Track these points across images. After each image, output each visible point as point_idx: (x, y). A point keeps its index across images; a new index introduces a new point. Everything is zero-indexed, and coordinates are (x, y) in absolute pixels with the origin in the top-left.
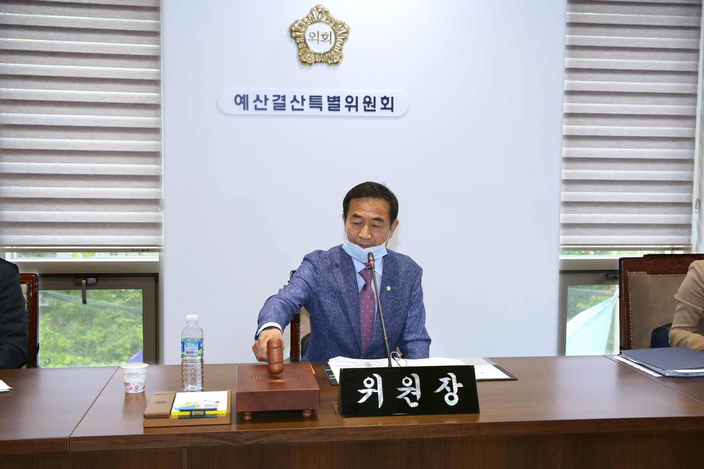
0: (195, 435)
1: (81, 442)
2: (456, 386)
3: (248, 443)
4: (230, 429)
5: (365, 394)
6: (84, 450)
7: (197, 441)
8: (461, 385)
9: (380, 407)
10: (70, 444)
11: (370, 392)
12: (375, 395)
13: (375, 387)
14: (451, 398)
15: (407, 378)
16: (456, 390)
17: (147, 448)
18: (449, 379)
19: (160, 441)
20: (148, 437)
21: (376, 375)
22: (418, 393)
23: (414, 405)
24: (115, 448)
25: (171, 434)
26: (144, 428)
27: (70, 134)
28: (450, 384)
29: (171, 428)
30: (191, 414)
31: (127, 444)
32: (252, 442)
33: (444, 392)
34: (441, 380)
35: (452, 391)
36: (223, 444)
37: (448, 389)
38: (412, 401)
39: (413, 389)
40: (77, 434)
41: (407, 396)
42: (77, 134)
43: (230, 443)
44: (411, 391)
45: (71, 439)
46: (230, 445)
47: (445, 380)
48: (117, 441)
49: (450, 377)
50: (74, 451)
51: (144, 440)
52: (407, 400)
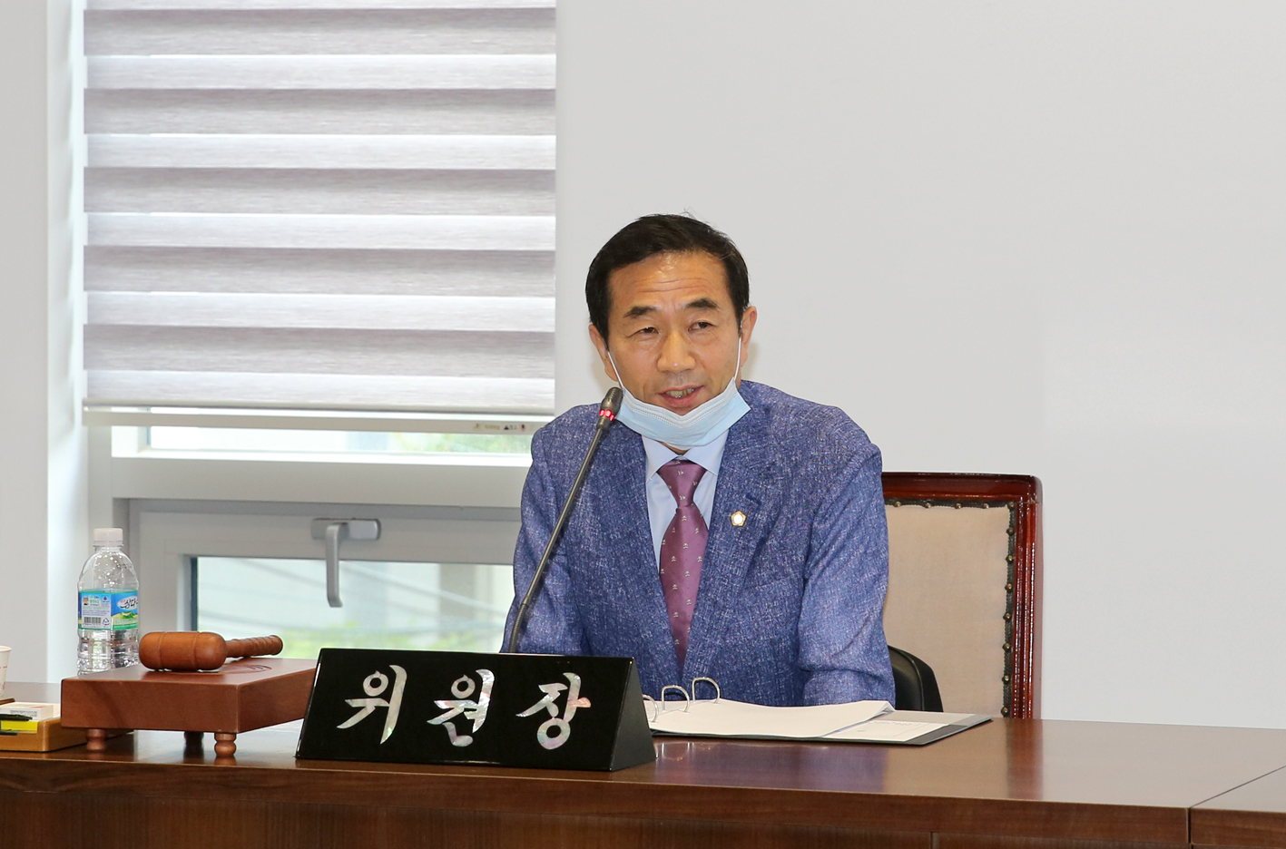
2: (577, 702)
5: (359, 709)
8: (585, 703)
9: (383, 741)
11: (369, 706)
12: (381, 713)
13: (387, 695)
14: (554, 732)
15: (465, 678)
16: (569, 715)
18: (564, 687)
21: (396, 668)
22: (479, 718)
23: (464, 741)
28: (562, 701)
33: (544, 715)
34: (543, 688)
35: (561, 716)
37: (554, 711)
38: (460, 733)
39: (471, 704)
41: (452, 720)
44: (466, 710)
47: (551, 691)
49: (567, 683)
52: (451, 727)
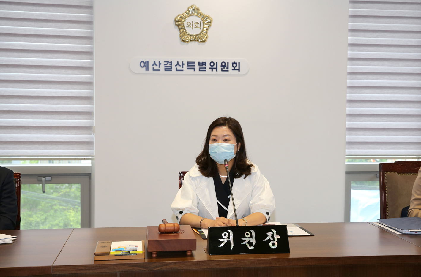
0: (124, 265)
1: (59, 269)
2: (276, 237)
3: (155, 269)
4: (145, 261)
5: (223, 242)
6: (60, 273)
7: (126, 268)
8: (279, 237)
9: (231, 249)
10: (53, 270)
11: (226, 240)
12: (229, 242)
13: (229, 238)
14: (273, 244)
15: (247, 232)
16: (276, 239)
17: (96, 272)
18: (272, 233)
19: (105, 268)
20: (98, 266)
21: (229, 231)
22: (254, 241)
23: (251, 248)
24: (78, 272)
25: (110, 264)
26: (95, 261)
27: (36, 85)
28: (273, 236)
29: (110, 261)
30: (122, 253)
31: (85, 270)
32: (157, 269)
33: (269, 240)
34: (267, 233)
35: (274, 240)
36: (141, 270)
37: (272, 239)
38: (250, 246)
39: (251, 239)
40: (56, 264)
41: (247, 243)
42: (41, 85)
43: (145, 269)
45: (53, 267)
46: (144, 271)
47: (270, 234)
48: (79, 268)
49: (272, 232)
50: (55, 274)
51: (95, 267)
52: (248, 245)
